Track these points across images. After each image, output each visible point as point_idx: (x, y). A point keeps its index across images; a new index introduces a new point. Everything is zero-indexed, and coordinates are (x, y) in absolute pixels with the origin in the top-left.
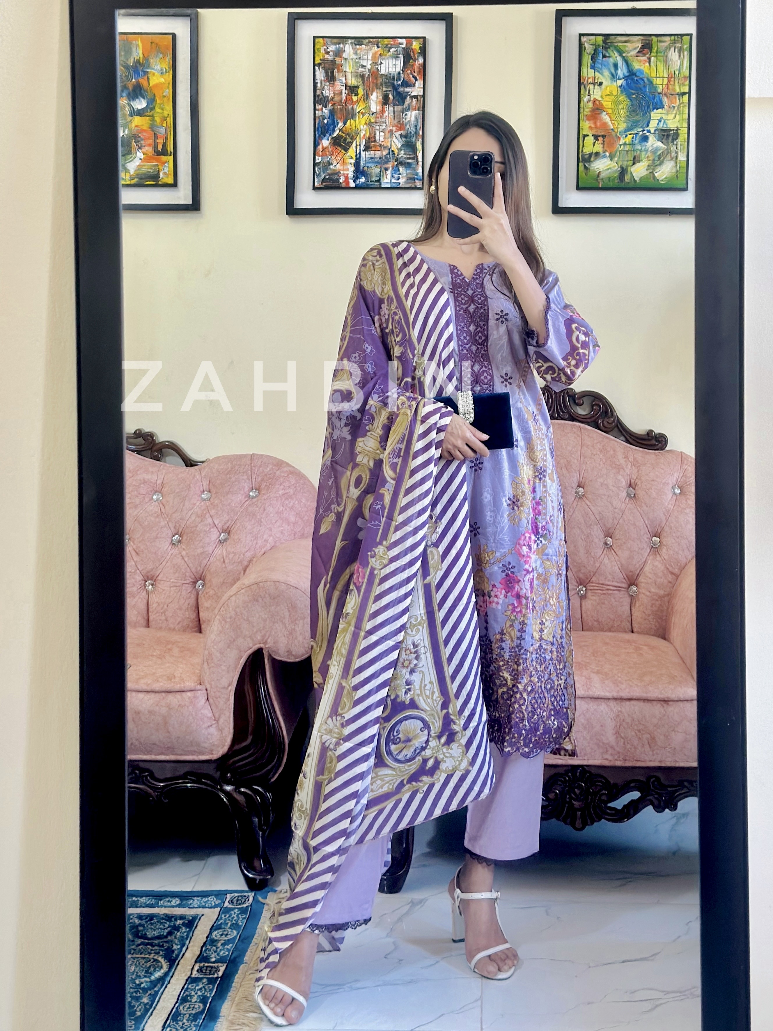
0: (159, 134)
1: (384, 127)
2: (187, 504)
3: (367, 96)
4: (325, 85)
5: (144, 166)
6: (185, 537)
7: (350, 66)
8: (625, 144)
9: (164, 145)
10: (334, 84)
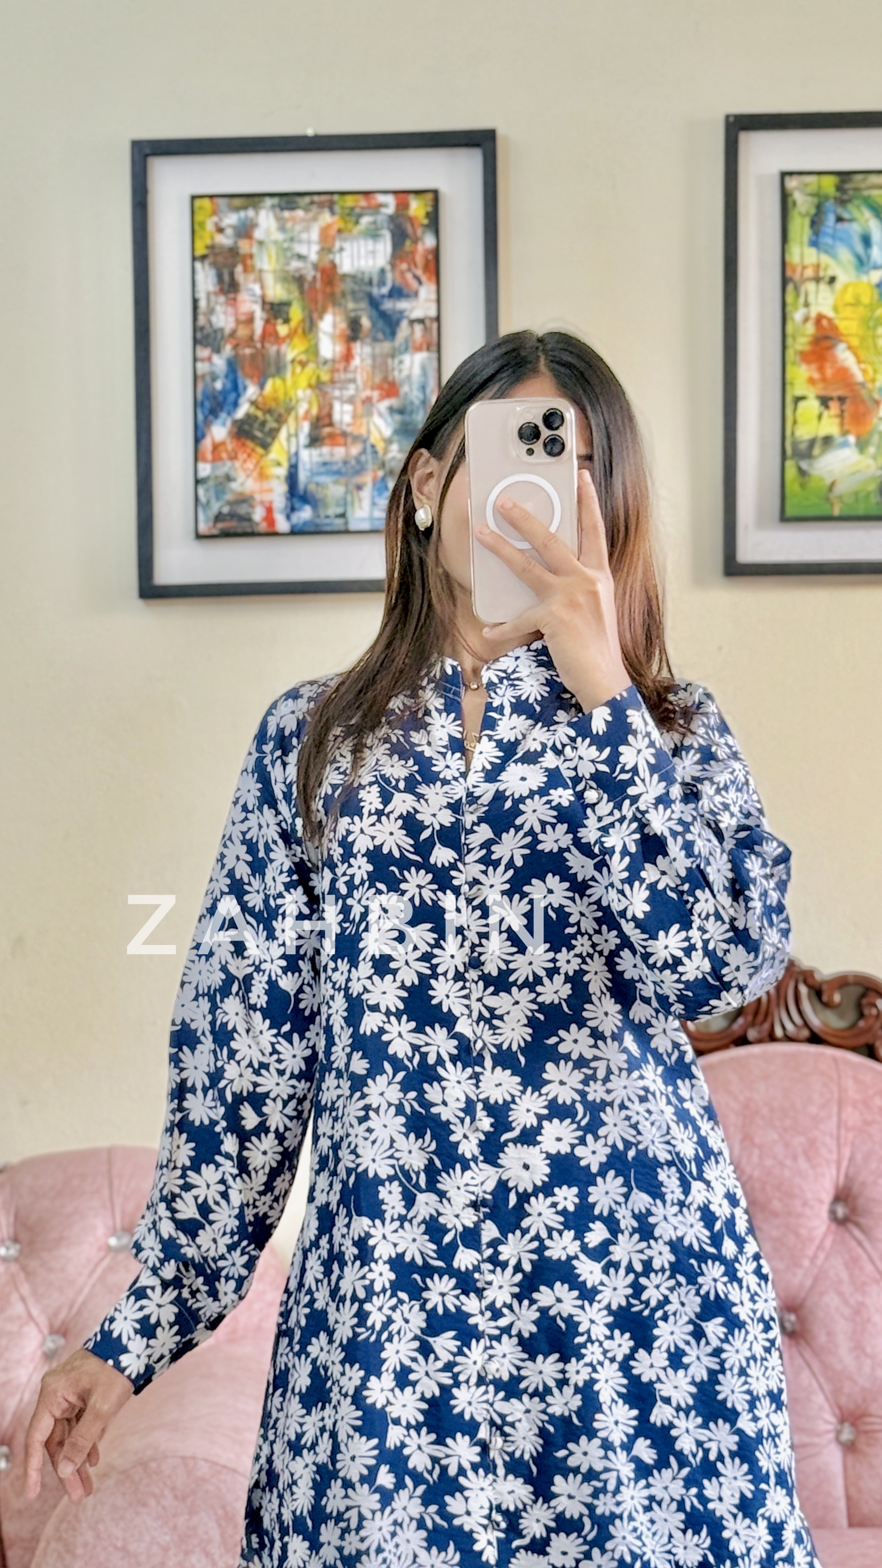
1: (352, 392)
3: (311, 324)
4: (216, 303)
7: (270, 257)
10: (235, 299)
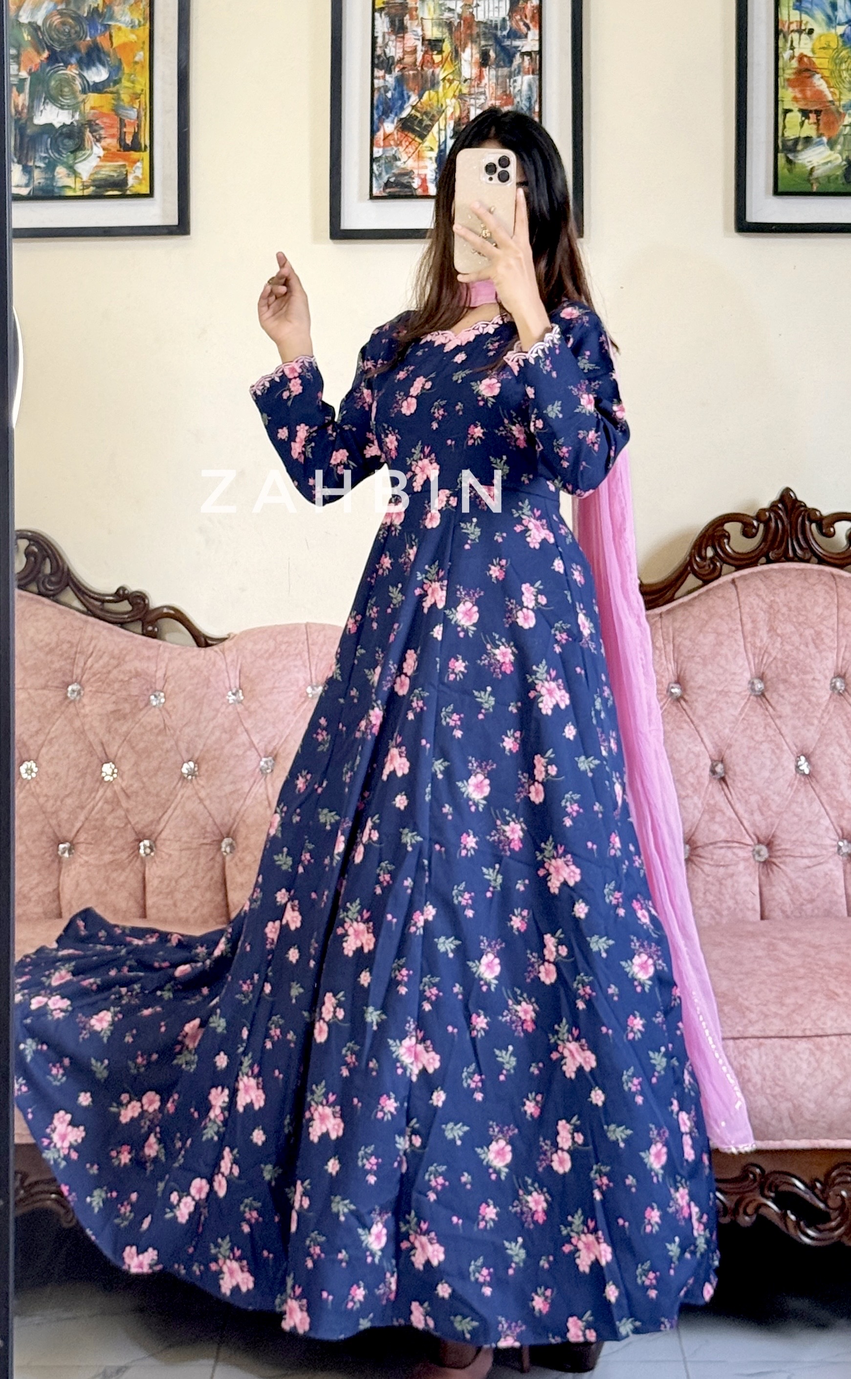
0: (126, 121)
1: (482, 101)
2: (205, 708)
3: (456, 55)
4: (389, 40)
5: (104, 167)
6: (204, 766)
7: (429, 10)
9: (136, 135)
10: (403, 37)
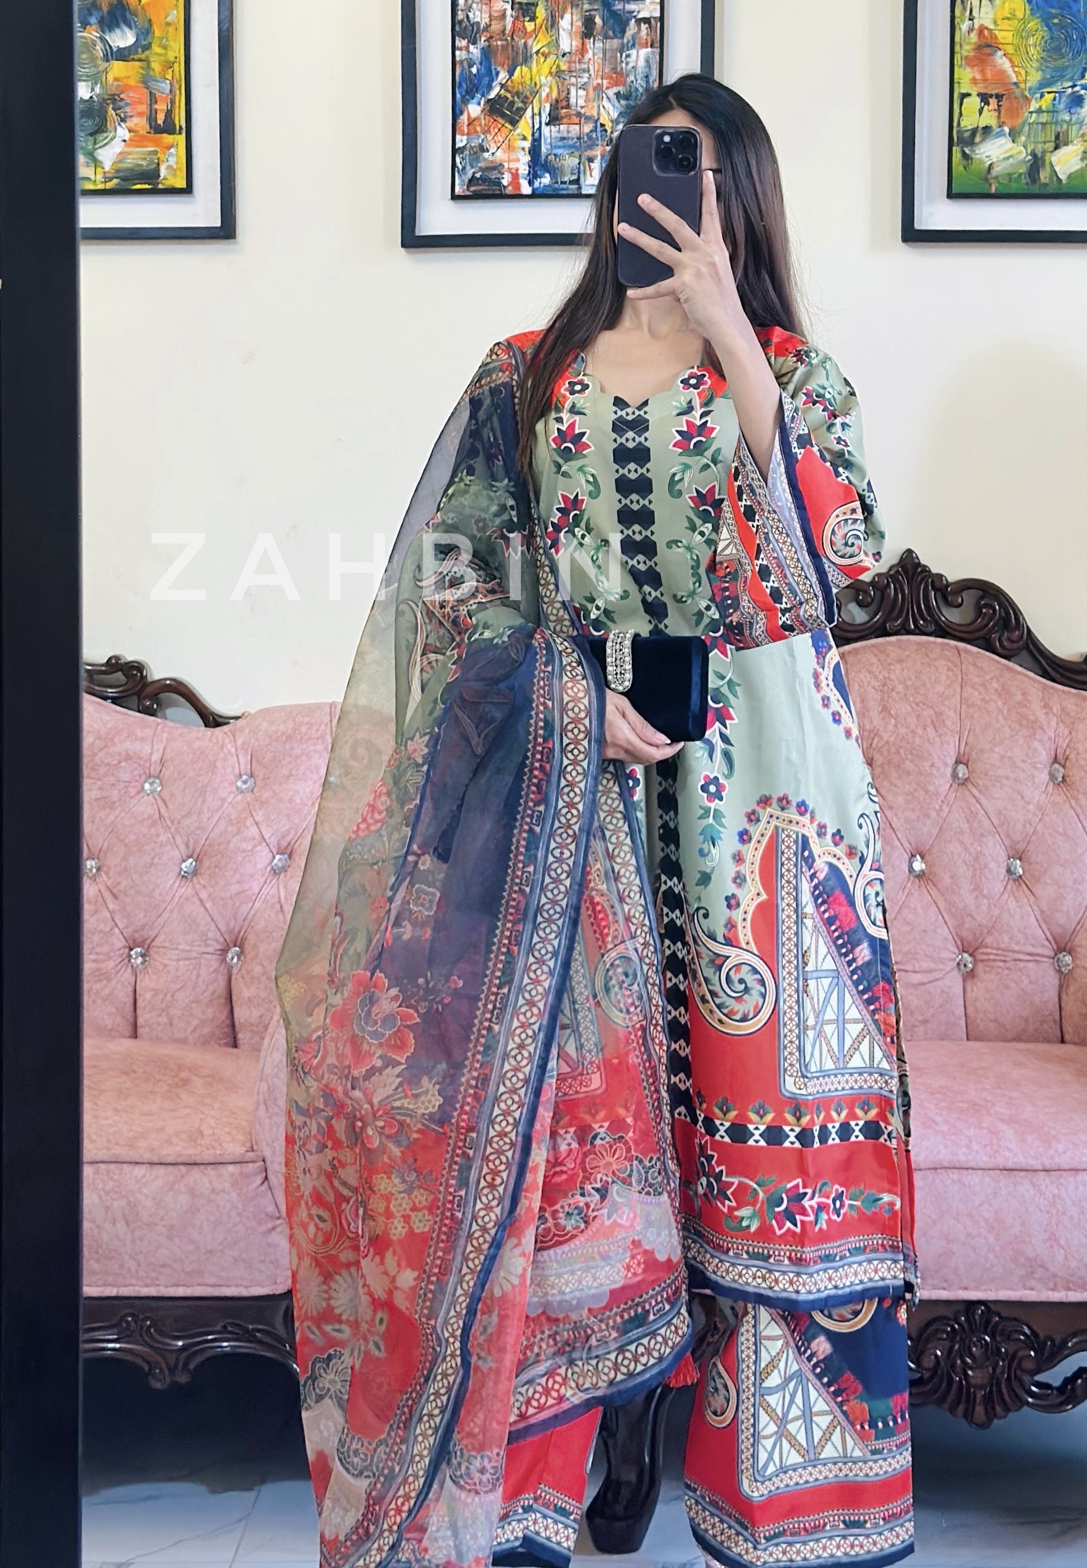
0: (158, 94)
1: (585, 80)
2: (209, 798)
3: (553, 23)
5: (129, 153)
6: (206, 863)
8: (1040, 111)
9: (169, 113)
